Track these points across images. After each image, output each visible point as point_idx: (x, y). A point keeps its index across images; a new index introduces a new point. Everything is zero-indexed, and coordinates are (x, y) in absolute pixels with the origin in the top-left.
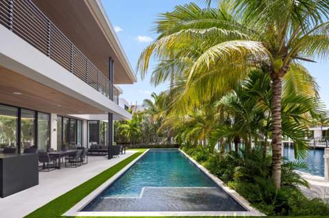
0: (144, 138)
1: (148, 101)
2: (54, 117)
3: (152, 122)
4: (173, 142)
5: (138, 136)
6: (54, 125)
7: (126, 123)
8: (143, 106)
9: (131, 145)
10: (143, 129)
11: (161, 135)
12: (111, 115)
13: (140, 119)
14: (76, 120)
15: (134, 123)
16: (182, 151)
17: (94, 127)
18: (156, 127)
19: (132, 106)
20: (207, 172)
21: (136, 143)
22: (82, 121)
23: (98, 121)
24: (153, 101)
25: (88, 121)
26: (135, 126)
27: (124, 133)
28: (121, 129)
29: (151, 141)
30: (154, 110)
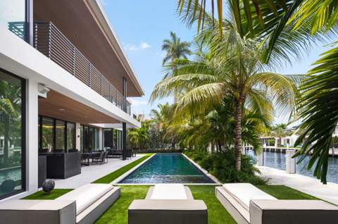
0: (151, 143)
1: (154, 111)
2: (78, 125)
3: (159, 130)
4: (177, 147)
5: (145, 142)
6: (78, 132)
7: (135, 130)
8: (150, 115)
9: (139, 150)
10: (151, 136)
11: (166, 142)
12: (124, 124)
13: (147, 127)
14: (94, 128)
15: (142, 130)
16: (184, 155)
17: (109, 134)
18: (162, 134)
19: (140, 115)
20: (200, 167)
21: (144, 148)
22: (98, 128)
23: (112, 129)
24: (159, 110)
25: (103, 128)
26: (143, 133)
27: (134, 139)
28: (131, 136)
29: (157, 147)
30: (159, 119)
